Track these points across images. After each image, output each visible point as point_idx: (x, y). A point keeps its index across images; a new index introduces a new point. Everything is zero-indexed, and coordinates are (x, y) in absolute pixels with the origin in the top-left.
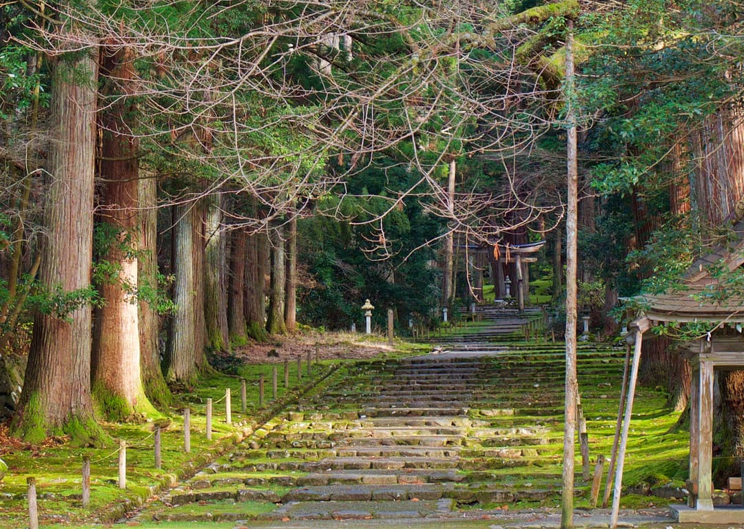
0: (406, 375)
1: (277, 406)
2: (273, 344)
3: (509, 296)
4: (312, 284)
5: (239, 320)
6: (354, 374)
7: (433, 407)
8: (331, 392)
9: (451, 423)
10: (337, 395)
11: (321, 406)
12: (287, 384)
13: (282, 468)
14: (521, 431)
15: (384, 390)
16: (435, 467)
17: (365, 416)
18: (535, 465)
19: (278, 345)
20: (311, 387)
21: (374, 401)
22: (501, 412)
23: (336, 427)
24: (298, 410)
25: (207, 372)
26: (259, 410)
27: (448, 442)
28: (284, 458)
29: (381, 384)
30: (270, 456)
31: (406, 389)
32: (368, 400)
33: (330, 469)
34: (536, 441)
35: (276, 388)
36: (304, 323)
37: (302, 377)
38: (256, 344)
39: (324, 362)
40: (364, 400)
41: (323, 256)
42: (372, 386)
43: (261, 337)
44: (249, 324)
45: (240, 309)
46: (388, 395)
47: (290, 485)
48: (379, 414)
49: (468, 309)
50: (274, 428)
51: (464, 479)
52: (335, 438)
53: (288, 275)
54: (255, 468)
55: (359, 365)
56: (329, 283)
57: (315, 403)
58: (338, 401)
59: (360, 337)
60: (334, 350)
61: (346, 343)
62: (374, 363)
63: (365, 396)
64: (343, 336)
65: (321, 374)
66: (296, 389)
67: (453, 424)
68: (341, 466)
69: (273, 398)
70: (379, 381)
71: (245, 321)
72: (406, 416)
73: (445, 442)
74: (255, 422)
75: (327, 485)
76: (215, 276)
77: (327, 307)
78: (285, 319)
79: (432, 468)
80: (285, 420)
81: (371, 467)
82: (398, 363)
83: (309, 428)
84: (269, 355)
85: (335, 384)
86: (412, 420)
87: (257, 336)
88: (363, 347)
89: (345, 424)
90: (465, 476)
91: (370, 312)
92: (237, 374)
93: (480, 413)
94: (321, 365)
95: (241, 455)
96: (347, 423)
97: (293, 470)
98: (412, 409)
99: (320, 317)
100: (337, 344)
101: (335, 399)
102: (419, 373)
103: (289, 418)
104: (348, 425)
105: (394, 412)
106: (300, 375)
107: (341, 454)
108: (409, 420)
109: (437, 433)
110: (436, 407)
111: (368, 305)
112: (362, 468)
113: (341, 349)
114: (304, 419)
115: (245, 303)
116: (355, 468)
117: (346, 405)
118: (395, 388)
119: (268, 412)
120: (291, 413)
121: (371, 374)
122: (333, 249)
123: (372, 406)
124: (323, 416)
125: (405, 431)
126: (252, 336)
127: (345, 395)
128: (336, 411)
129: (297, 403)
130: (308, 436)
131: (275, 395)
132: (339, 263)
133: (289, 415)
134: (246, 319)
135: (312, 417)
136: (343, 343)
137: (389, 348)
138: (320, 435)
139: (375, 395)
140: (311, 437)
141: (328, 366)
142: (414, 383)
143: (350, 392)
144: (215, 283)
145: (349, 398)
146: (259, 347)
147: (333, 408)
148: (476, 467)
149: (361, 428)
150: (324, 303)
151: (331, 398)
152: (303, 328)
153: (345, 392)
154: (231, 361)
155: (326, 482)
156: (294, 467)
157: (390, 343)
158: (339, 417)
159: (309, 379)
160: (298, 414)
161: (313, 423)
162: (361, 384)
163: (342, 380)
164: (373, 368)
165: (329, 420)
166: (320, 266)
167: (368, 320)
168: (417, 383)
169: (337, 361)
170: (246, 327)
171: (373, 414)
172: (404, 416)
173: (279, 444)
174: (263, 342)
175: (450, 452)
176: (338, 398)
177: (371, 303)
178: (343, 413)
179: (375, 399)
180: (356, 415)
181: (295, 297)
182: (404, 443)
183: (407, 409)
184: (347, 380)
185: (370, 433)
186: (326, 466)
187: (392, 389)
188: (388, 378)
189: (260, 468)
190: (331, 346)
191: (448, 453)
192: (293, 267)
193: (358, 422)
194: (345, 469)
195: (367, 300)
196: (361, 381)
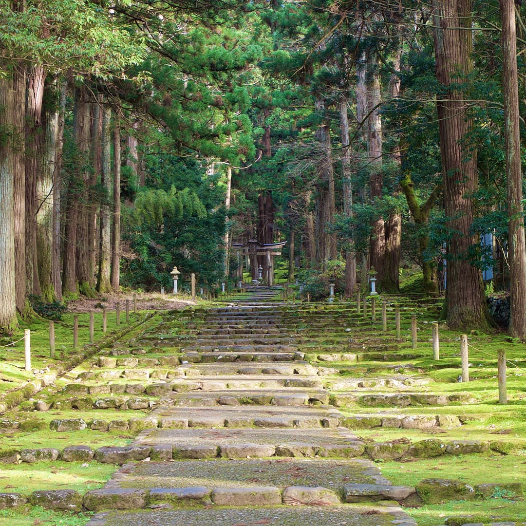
0: (217, 321)
1: (90, 349)
2: (100, 299)
3: (261, 278)
4: (133, 256)
5: (72, 278)
6: (168, 320)
7: (260, 351)
8: (147, 336)
9: (293, 371)
10: (154, 339)
11: (137, 350)
12: (105, 329)
13: (66, 457)
14: (391, 383)
15: (199, 334)
16: (326, 454)
17: (187, 362)
18: (494, 450)
19: (104, 300)
20: (128, 332)
21: (193, 344)
22: (342, 356)
23: (154, 375)
24: (111, 354)
25: (29, 317)
26: (71, 353)
27: (311, 400)
28: (78, 429)
29: (195, 328)
30: (56, 427)
31: (222, 333)
32: (186, 344)
33: (148, 459)
34: (431, 399)
35: (93, 332)
36: (126, 286)
37: (121, 323)
38: (86, 299)
39: (141, 312)
40: (182, 343)
41: (141, 237)
42: (187, 330)
43: (91, 294)
44: (80, 284)
45: (73, 270)
46: (205, 338)
47: (70, 509)
48: (203, 359)
49: (236, 286)
50: (79, 376)
51: (411, 494)
52: (154, 391)
53: (113, 248)
54: (19, 457)
55: (170, 313)
56: (145, 257)
57: (131, 347)
58: (156, 345)
59: (169, 295)
60: (149, 304)
61: (158, 299)
62: (184, 312)
63: (182, 339)
64: (155, 295)
65: (138, 320)
66: (114, 333)
67: (296, 372)
68: (168, 453)
69: (90, 341)
70: (193, 326)
71: (78, 281)
72: (234, 361)
73: (307, 401)
74: (62, 368)
75: (144, 508)
76: (49, 240)
77: (143, 275)
78: (111, 282)
79: (322, 456)
80: (95, 366)
81: (219, 455)
82: (206, 312)
83: (121, 377)
84: (96, 307)
85: (152, 328)
86: (245, 367)
87: (87, 293)
88: (172, 302)
89: (166, 371)
90: (413, 489)
91: (177, 276)
92: (60, 320)
93: (318, 358)
94: (138, 314)
95: (11, 425)
96: (168, 370)
97: (86, 461)
98: (240, 353)
99: (138, 283)
100: (152, 300)
101: (152, 343)
102: (228, 319)
103: (100, 364)
104: (169, 373)
105: (220, 357)
106: (119, 321)
107: (165, 425)
108: (242, 366)
109: (285, 385)
110: (263, 351)
111: (175, 271)
112: (204, 458)
113: (154, 303)
114: (117, 365)
115: (78, 266)
116: (191, 457)
117: (164, 349)
118: (210, 332)
119: (79, 356)
120: (102, 358)
121: (184, 320)
122: (148, 233)
123: (193, 350)
124: (139, 361)
125: (244, 382)
126: (83, 293)
127: (162, 338)
128: (153, 355)
129: (111, 347)
130: (118, 389)
131: (93, 339)
132: (153, 244)
133: (100, 361)
134: (79, 279)
135: (126, 363)
136: (156, 299)
137: (193, 303)
138: (135, 387)
139: (192, 338)
140: (123, 390)
141: (144, 314)
142: (226, 328)
143: (167, 336)
144: (48, 245)
145: (167, 341)
146: (88, 301)
147: (150, 352)
148: (397, 456)
149: (186, 377)
150: (142, 272)
151: (147, 341)
152: (126, 290)
153: (162, 336)
154: (55, 308)
155: (141, 502)
156: (88, 455)
157: (193, 300)
158: (157, 362)
159: (127, 325)
160: (110, 359)
161: (127, 371)
162: (176, 329)
163: (157, 324)
164: (184, 316)
165: (146, 367)
166: (139, 244)
167: (176, 282)
168: (230, 327)
169: (153, 311)
170: (78, 285)
171: (197, 358)
172: (232, 362)
173: (76, 404)
174: (92, 298)
175: (329, 420)
176: (155, 341)
177: (178, 270)
178: (161, 358)
179: (195, 343)
180: (177, 360)
181: (119, 266)
182: (251, 401)
183: (235, 354)
184: (162, 325)
185: (199, 385)
186: (141, 454)
187: (207, 333)
188: (200, 323)
189: (28, 457)
190: (147, 301)
191: (327, 421)
192: (117, 242)
193: (181, 370)
194: (173, 457)
195: (175, 267)
196: (175, 326)
